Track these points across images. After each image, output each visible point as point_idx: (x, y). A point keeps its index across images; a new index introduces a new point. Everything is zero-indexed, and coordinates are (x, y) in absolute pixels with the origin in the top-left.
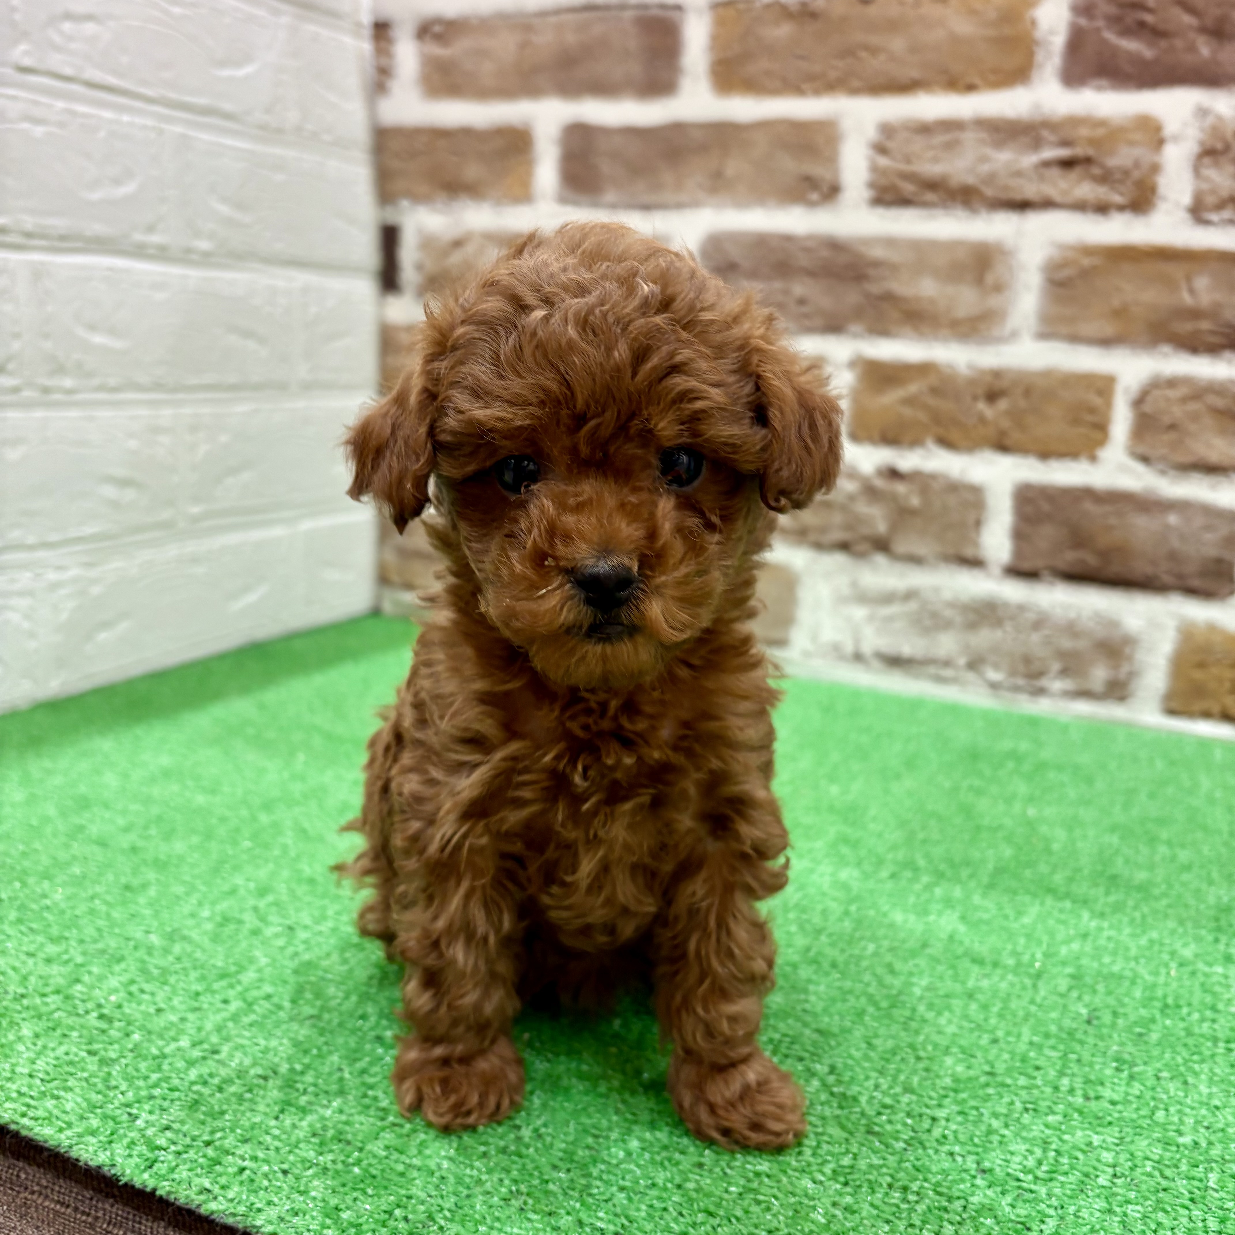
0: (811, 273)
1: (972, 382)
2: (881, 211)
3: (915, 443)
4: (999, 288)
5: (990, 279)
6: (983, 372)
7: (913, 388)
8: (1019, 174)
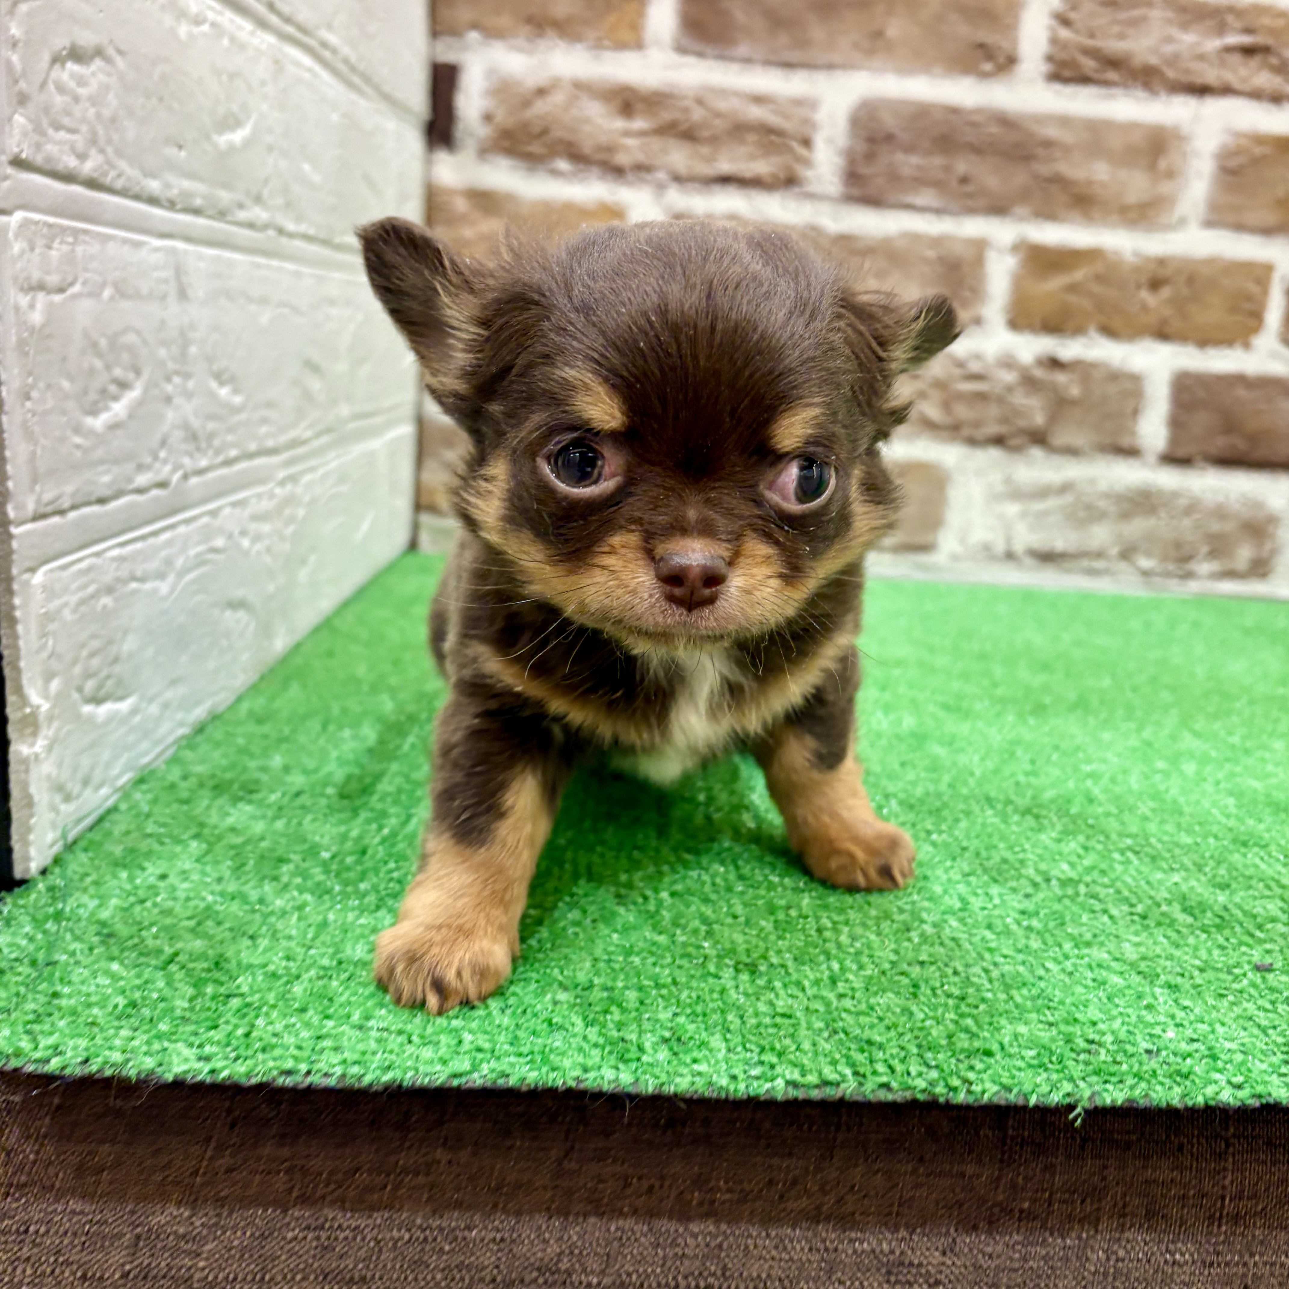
0: (977, 150)
1: (1137, 269)
2: (1058, 87)
3: (1079, 331)
4: (1170, 174)
5: (1163, 164)
6: (1148, 259)
7: (1079, 275)
8: (1201, 57)
